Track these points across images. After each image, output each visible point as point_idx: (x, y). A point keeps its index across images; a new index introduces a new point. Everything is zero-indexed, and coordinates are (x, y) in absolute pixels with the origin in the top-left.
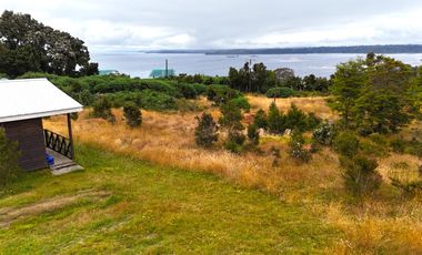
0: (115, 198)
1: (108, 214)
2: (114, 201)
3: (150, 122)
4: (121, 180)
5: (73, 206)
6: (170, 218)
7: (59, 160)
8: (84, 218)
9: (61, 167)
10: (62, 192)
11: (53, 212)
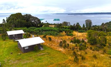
0: (49, 54)
1: (48, 55)
2: (48, 54)
3: (53, 40)
4: (49, 51)
5: (45, 54)
6: (54, 56)
7: (41, 48)
8: (46, 56)
9: (42, 49)
10: (43, 53)
11: (43, 55)
